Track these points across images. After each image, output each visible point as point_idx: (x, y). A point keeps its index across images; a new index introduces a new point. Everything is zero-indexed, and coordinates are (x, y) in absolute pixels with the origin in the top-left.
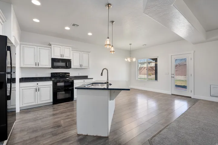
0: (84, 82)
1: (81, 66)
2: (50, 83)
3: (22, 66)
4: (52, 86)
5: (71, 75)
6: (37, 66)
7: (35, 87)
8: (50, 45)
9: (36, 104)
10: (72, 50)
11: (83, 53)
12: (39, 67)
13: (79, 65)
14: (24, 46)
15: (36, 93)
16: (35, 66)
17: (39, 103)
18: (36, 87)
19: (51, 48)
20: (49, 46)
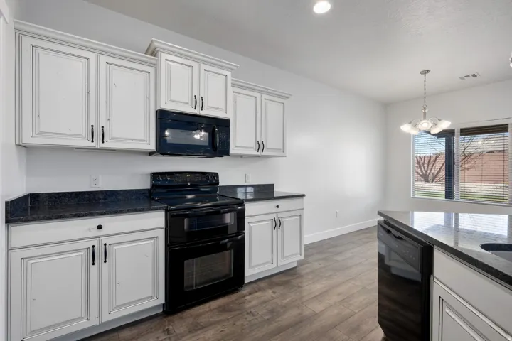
0: (279, 210)
1: (261, 146)
2: (156, 220)
3: (27, 140)
4: (161, 234)
5: (223, 182)
6: (97, 144)
7: (89, 244)
8: (154, 53)
9: (94, 322)
10: (233, 85)
11: (267, 97)
12: (105, 145)
13: (253, 144)
14: (35, 42)
15: (93, 269)
16: (88, 144)
17: (106, 317)
18: (94, 242)
19: (155, 66)
20: (148, 58)
